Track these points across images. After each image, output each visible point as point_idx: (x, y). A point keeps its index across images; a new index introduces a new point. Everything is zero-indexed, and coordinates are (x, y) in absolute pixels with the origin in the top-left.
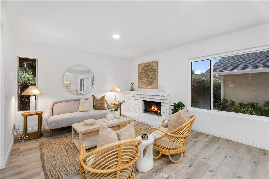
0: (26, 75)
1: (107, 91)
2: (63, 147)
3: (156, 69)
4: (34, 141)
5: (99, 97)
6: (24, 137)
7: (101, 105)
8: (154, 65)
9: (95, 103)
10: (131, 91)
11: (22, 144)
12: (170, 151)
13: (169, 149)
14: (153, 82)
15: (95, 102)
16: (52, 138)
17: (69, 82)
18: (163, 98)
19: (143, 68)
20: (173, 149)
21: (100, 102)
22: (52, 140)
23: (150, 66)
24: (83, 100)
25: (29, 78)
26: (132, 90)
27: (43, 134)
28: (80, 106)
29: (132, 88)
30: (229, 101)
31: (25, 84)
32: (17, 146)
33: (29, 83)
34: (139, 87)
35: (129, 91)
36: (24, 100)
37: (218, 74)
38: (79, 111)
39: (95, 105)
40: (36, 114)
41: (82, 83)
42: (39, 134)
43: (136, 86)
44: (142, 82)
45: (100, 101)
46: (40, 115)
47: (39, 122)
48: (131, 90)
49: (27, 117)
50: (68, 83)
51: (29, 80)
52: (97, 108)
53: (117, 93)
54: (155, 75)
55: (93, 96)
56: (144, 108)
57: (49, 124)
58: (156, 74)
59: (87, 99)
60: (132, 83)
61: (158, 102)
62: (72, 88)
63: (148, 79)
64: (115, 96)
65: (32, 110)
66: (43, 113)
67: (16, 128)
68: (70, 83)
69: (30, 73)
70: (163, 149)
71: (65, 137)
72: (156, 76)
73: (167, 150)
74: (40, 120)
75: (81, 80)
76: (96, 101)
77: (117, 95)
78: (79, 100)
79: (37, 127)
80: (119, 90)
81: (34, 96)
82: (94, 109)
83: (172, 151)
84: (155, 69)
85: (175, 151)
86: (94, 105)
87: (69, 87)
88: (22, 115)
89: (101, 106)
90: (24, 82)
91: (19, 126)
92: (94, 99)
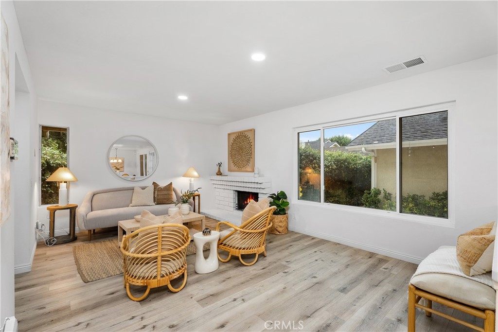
0: (48, 150)
1: (177, 176)
2: (105, 252)
3: (253, 143)
4: (65, 246)
5: (162, 184)
6: (50, 240)
7: (166, 197)
8: (250, 135)
9: (156, 194)
10: (219, 176)
11: (48, 249)
12: (241, 250)
13: (240, 249)
14: (248, 161)
15: (156, 192)
16: (90, 243)
17: (120, 161)
18: (259, 186)
19: (235, 140)
20: (244, 249)
21: (165, 192)
22: (90, 244)
23: (245, 136)
24: (137, 189)
25: (53, 154)
26: (219, 173)
27: (78, 238)
28: (133, 198)
29: (219, 171)
30: (382, 192)
31: (47, 164)
32: (42, 251)
33: (53, 163)
34: (230, 170)
35: (213, 176)
36: (45, 190)
37: (365, 148)
38: (131, 205)
39: (156, 196)
40: (67, 208)
41: (143, 162)
42: (72, 238)
43: (225, 169)
44: (233, 162)
45: (164, 190)
46: (73, 210)
47: (72, 219)
48: (217, 175)
49: (54, 213)
50: (119, 163)
51: (53, 158)
52: (159, 201)
53: (193, 179)
54: (251, 150)
55: (154, 183)
56: (237, 203)
57: (87, 222)
58: (253, 150)
59: (143, 188)
60: (219, 164)
61: (254, 193)
62: (126, 170)
63: (242, 157)
64: (190, 184)
65: (62, 203)
66: (77, 206)
67: (40, 228)
68: (123, 161)
69: (54, 145)
70: (232, 249)
71: (109, 241)
72: (253, 153)
73: (237, 250)
74: (73, 216)
75: (141, 157)
76: (158, 191)
77: (192, 182)
78: (132, 189)
79: (69, 229)
80: (196, 174)
81: (64, 182)
82: (156, 202)
83: (243, 251)
84: (251, 141)
85: (247, 251)
86: (154, 197)
87: (121, 169)
88: (48, 209)
89: (165, 199)
90: (46, 161)
91: (43, 225)
92: (154, 188)
